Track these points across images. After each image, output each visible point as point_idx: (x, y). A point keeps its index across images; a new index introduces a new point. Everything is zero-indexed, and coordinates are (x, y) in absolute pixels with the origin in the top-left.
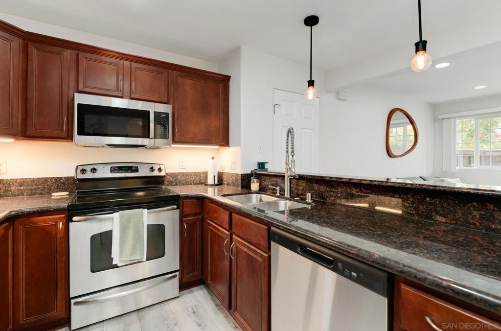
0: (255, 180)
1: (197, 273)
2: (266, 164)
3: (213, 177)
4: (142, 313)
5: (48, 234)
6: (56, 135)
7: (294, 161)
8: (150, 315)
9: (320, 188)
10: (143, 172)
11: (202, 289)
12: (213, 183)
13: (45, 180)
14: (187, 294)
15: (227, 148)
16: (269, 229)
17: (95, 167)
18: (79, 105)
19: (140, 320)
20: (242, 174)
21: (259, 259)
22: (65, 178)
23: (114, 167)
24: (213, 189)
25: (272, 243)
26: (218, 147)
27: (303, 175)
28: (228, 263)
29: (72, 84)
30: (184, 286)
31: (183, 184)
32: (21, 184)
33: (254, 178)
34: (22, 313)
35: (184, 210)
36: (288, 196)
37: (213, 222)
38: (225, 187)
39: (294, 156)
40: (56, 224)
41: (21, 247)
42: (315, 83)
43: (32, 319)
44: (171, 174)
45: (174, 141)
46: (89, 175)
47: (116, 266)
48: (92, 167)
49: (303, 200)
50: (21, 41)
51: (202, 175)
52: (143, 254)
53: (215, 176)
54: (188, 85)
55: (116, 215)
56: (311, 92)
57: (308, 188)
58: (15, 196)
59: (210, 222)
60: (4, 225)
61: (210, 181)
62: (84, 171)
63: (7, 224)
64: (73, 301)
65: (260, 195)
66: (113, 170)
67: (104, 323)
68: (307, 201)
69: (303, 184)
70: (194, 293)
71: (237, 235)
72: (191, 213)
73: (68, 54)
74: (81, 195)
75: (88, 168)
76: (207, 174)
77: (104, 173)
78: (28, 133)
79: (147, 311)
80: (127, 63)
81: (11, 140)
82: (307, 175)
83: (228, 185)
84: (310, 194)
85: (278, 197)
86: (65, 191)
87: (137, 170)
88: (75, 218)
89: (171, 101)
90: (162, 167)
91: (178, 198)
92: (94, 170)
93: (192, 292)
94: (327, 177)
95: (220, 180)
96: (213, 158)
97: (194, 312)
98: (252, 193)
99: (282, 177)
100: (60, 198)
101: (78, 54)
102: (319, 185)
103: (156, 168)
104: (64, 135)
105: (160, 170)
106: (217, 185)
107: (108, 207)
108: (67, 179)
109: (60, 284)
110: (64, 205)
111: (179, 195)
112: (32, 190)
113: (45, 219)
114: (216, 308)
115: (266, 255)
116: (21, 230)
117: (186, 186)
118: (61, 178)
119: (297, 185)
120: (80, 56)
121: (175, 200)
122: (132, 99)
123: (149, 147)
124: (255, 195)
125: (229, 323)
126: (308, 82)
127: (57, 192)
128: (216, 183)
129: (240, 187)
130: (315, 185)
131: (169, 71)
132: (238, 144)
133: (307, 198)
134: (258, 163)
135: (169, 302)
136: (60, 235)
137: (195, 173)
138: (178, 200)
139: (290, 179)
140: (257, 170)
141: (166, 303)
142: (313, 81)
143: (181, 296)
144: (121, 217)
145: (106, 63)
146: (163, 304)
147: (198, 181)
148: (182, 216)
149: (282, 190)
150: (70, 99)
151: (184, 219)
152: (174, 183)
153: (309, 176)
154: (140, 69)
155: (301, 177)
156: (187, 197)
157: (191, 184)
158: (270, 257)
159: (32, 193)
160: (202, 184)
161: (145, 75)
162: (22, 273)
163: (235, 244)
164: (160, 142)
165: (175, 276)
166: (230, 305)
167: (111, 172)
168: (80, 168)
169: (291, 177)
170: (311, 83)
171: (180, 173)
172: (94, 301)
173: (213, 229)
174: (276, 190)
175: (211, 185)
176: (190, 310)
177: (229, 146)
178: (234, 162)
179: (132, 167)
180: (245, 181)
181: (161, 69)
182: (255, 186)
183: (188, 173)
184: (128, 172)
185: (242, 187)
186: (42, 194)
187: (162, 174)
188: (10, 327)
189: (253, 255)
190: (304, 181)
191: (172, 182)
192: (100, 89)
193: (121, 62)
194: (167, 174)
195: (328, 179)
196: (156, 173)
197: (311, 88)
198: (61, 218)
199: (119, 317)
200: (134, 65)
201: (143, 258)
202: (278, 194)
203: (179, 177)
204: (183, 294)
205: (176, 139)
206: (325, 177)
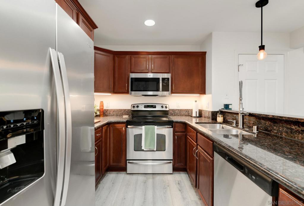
0: (220, 115)
1: (183, 164)
2: (230, 105)
3: (196, 113)
4: (155, 176)
5: (119, 132)
6: (123, 92)
7: (242, 104)
8: (158, 178)
9: (266, 123)
10: (158, 108)
11: (186, 174)
12: (195, 116)
13: (121, 110)
14: (177, 174)
15: (205, 95)
16: (213, 143)
17: (138, 105)
18: (131, 78)
19: (153, 178)
20: (212, 112)
21: (208, 161)
22: (128, 109)
23: (146, 106)
24: (195, 119)
25: (214, 152)
26: (199, 95)
27: (253, 114)
28: (196, 161)
29: (129, 70)
30: (176, 169)
31: (178, 116)
32: (114, 112)
33: (219, 114)
34: (111, 161)
35: (176, 129)
36: (241, 127)
37: (190, 137)
38: (203, 118)
39: (242, 100)
40: (122, 128)
41: (111, 135)
42: (265, 47)
43: (115, 164)
44: (172, 109)
45: (172, 92)
46: (136, 109)
47: (143, 150)
48: (137, 105)
49: (251, 130)
50: (113, 55)
51: (190, 111)
52: (155, 147)
53: (196, 112)
54: (180, 61)
55: (143, 127)
56: (262, 54)
57: (257, 123)
58: (112, 116)
59: (189, 137)
60: (106, 126)
61: (194, 115)
62: (134, 107)
63: (107, 126)
64: (128, 161)
65: (222, 125)
66: (145, 107)
67: (139, 175)
68: (254, 131)
69: (253, 119)
70: (181, 174)
71: (200, 146)
72: (179, 131)
73: (128, 57)
74: (133, 117)
75: (136, 106)
76: (192, 111)
77: (141, 108)
78: (115, 91)
79: (156, 175)
80: (150, 56)
81: (110, 94)
82: (255, 114)
83: (205, 117)
84: (256, 127)
85: (234, 127)
86: (128, 115)
87: (155, 107)
88: (129, 126)
89: (171, 72)
90: (167, 106)
91: (172, 122)
92: (138, 107)
93: (180, 173)
94: (270, 115)
95: (200, 114)
96: (196, 101)
97: (179, 184)
98: (217, 123)
99: (237, 114)
100: (126, 118)
101: (131, 56)
102: (265, 121)
103: (164, 106)
104: (126, 91)
105: (166, 107)
106: (198, 117)
107: (140, 123)
108: (128, 110)
109: (123, 152)
110: (125, 120)
111: (173, 121)
112: (117, 114)
113: (119, 126)
114: (191, 185)
115: (211, 159)
116: (112, 128)
117: (179, 117)
118: (126, 110)
119: (249, 120)
120: (132, 57)
121: (170, 123)
122: (152, 73)
123: (160, 96)
124: (218, 125)
125: (197, 195)
126: (259, 47)
127: (125, 115)
128: (198, 115)
129: (211, 119)
130: (262, 121)
131: (170, 56)
132: (210, 93)
133: (254, 130)
134: (224, 104)
135: (167, 175)
136: (124, 133)
137: (185, 110)
138: (173, 123)
139: (243, 116)
140: (223, 109)
141: (166, 175)
142: (264, 46)
143: (174, 174)
144: (145, 128)
145: (141, 58)
146: (164, 175)
147: (187, 114)
148: (174, 132)
149: (237, 123)
150: (128, 76)
151: (175, 134)
152: (174, 115)
153: (257, 114)
154: (156, 58)
155: (251, 115)
156: (177, 122)
157: (183, 116)
158: (213, 160)
159: (117, 115)
160: (189, 116)
161: (158, 60)
162: (112, 145)
163: (198, 151)
164: (166, 93)
165: (171, 162)
166: (196, 185)
167: (144, 108)
168: (133, 105)
169: (243, 115)
170: (262, 48)
171: (177, 109)
172: (136, 164)
173: (189, 141)
174: (233, 123)
175: (195, 117)
176: (177, 182)
177: (205, 94)
178: (208, 104)
179: (153, 105)
180: (214, 115)
181: (165, 56)
182: (220, 119)
183: (181, 109)
184: (151, 108)
185: (212, 119)
186: (120, 116)
187: (167, 109)
188: (108, 165)
189: (206, 158)
190: (254, 118)
191: (173, 114)
192: (139, 70)
193: (148, 56)
194: (170, 109)
195: (271, 117)
196: (164, 109)
197: (262, 51)
198: (124, 126)
199: (145, 174)
200: (153, 56)
201: (154, 149)
202: (234, 125)
203: (176, 111)
204: (175, 174)
205: (173, 91)
206: (268, 115)
